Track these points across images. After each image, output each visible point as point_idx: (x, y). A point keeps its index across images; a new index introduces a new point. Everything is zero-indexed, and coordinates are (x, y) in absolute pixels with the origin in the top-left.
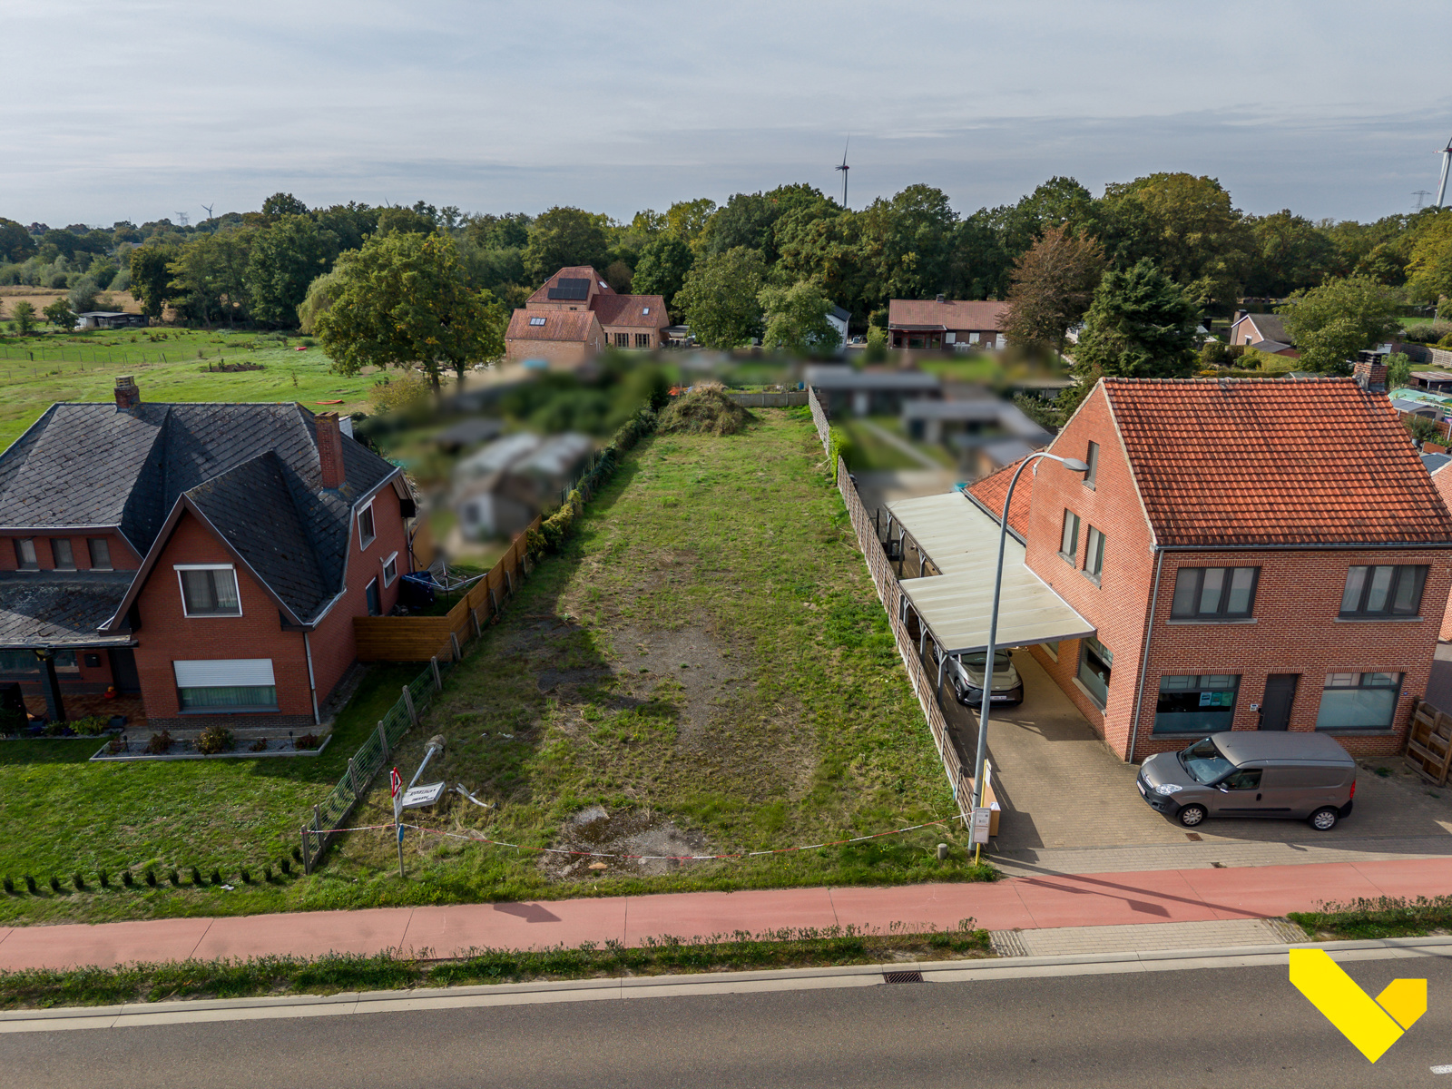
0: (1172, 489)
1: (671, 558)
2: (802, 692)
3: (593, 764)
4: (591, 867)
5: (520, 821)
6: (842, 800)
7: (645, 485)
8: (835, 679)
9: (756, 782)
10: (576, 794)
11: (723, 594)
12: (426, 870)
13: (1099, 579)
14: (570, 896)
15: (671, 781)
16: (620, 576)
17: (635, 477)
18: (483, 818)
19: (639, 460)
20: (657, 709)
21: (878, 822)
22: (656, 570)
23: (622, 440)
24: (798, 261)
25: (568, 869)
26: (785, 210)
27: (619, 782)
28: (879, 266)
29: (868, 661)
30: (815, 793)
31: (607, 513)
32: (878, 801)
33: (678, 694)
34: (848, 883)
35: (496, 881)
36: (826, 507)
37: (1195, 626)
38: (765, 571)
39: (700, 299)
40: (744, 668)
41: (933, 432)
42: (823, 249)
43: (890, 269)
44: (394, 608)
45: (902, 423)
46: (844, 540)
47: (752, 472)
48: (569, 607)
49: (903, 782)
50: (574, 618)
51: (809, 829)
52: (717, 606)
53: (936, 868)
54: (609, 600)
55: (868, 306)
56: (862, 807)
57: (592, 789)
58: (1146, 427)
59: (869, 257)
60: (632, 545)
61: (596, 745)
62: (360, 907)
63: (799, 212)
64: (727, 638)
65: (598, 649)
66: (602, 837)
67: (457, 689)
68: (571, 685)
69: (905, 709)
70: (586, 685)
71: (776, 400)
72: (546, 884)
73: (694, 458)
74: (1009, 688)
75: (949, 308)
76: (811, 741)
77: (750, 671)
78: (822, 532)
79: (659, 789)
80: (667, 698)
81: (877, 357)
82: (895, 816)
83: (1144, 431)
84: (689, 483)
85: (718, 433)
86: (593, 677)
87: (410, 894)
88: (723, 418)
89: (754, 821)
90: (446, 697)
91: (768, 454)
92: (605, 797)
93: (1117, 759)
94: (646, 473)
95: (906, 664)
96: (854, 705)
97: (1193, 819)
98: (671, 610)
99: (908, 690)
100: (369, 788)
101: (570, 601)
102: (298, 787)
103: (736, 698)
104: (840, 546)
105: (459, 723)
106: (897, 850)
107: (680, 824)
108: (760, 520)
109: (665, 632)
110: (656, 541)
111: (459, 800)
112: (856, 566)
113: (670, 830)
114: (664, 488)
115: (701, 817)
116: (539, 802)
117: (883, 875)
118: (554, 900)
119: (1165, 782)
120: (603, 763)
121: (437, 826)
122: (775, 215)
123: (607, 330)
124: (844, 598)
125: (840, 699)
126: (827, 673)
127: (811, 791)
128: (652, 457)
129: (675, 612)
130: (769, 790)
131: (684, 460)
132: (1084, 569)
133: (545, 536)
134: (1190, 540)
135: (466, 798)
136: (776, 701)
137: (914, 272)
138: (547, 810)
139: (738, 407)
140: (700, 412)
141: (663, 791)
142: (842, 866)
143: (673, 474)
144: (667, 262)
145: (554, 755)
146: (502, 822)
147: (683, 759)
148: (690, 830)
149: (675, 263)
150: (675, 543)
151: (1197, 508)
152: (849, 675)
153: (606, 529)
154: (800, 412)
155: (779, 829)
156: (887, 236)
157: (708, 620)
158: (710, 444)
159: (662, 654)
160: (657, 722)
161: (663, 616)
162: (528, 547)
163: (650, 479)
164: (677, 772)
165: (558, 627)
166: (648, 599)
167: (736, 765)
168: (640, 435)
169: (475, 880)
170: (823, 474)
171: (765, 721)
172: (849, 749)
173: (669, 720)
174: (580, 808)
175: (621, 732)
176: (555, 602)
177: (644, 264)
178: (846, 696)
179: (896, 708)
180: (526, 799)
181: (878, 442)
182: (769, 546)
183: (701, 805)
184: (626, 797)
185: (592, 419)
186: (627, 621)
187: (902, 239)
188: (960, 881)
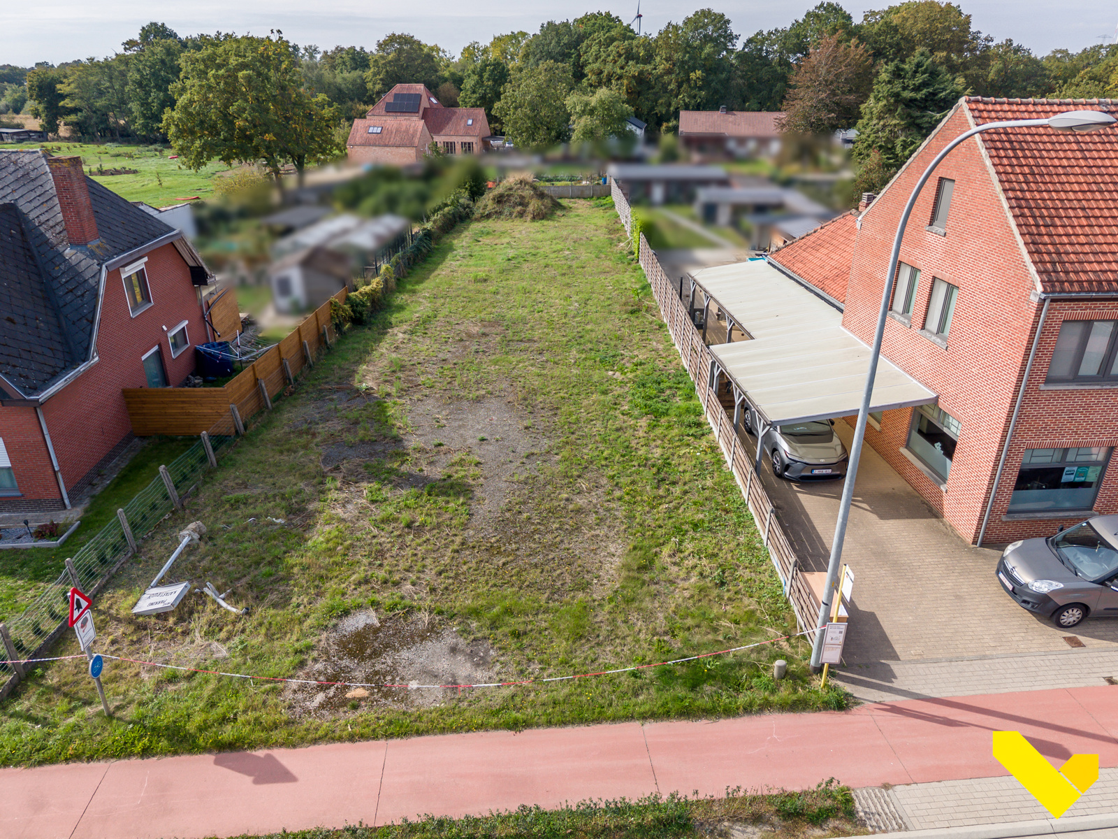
0: (1055, 226)
1: (477, 329)
2: (607, 466)
3: (369, 555)
4: (349, 695)
5: (272, 631)
6: (655, 596)
7: (458, 263)
8: (642, 451)
9: (555, 574)
10: (343, 594)
11: (527, 364)
12: (141, 704)
13: (945, 339)
14: (315, 741)
15: (457, 575)
16: (424, 347)
17: (450, 256)
18: (230, 627)
19: (455, 242)
20: (451, 488)
21: (698, 626)
22: (462, 340)
23: (439, 223)
24: (601, 79)
25: (320, 697)
26: (590, 34)
27: (397, 577)
28: (669, 83)
29: (676, 431)
30: (623, 588)
31: (419, 287)
32: (696, 598)
33: (473, 471)
34: (665, 715)
35: (224, 720)
36: (629, 281)
37: (1072, 392)
38: (570, 341)
39: (516, 108)
40: (546, 441)
41: (724, 216)
42: (622, 68)
43: (680, 86)
44: (188, 379)
45: (696, 209)
46: (647, 311)
47: (559, 251)
48: (368, 378)
49: (723, 572)
50: (372, 389)
51: (618, 637)
52: (520, 376)
53: (773, 692)
54: (410, 370)
55: (660, 120)
56: (678, 606)
57: (363, 588)
58: (1020, 153)
59: (662, 76)
60: (441, 316)
61: (375, 532)
62: (41, 763)
63: (602, 36)
64: (530, 409)
65: (391, 421)
66: (369, 651)
67: (233, 465)
68: (358, 460)
69: (720, 483)
70: (374, 461)
71: (582, 191)
72: (288, 723)
73: (507, 239)
74: (834, 461)
75: (730, 118)
76: (617, 523)
77: (552, 443)
78: (625, 304)
79: (443, 586)
80: (462, 474)
81: (670, 157)
82: (718, 618)
83: (1017, 158)
84: (500, 261)
85: (529, 219)
86: (384, 452)
87: (110, 742)
88: (534, 205)
89: (552, 626)
90: (219, 476)
91: (574, 236)
92: (377, 597)
93: (963, 541)
94: (460, 252)
95: (716, 433)
96: (663, 480)
97: (1071, 620)
98: (473, 380)
99: (720, 462)
100: (103, 589)
101: (370, 371)
102: (22, 587)
103: (537, 474)
104: (644, 316)
105: (227, 506)
106: (725, 666)
107: (465, 632)
108: (566, 293)
109: (465, 403)
110: (463, 313)
111: (205, 603)
112: (660, 335)
113: (450, 641)
114: (476, 265)
115: (488, 622)
116: (298, 605)
117: (710, 705)
118: (294, 746)
119: (1040, 577)
120: (381, 553)
121: (173, 638)
122: (581, 38)
123: (437, 139)
124: (649, 367)
125: (648, 473)
126: (633, 444)
127: (618, 585)
128: (467, 239)
129: (477, 382)
130: (569, 584)
131: (497, 241)
132: (923, 328)
133: (352, 306)
134: (1081, 287)
135: (214, 602)
136: (579, 476)
137: (700, 88)
138: (307, 616)
139: (548, 196)
140: (513, 199)
141: (446, 588)
142: (659, 690)
143: (485, 253)
144: (489, 80)
145: (324, 545)
146: (251, 632)
147: (474, 547)
148: (475, 640)
149: (495, 81)
150: (482, 315)
151: (1087, 249)
152: (657, 447)
153: (416, 302)
154: (604, 202)
155: (581, 637)
156: (677, 56)
157: (510, 390)
158: (521, 228)
159: (460, 427)
160: (447, 502)
161: (464, 386)
162: (332, 318)
163: (464, 257)
164: (465, 563)
165: (355, 398)
166: (450, 369)
167: (533, 553)
168: (457, 220)
169: (198, 719)
170: (625, 252)
171: (567, 500)
172: (660, 532)
173: (461, 500)
174: (346, 613)
175: (405, 516)
176: (355, 371)
177: (469, 83)
178: (654, 470)
179: (709, 482)
180: (284, 602)
181: (675, 226)
182: (574, 317)
183: (490, 607)
184: (402, 598)
185: (414, 207)
186: (427, 392)
187: (690, 58)
188: (804, 709)
